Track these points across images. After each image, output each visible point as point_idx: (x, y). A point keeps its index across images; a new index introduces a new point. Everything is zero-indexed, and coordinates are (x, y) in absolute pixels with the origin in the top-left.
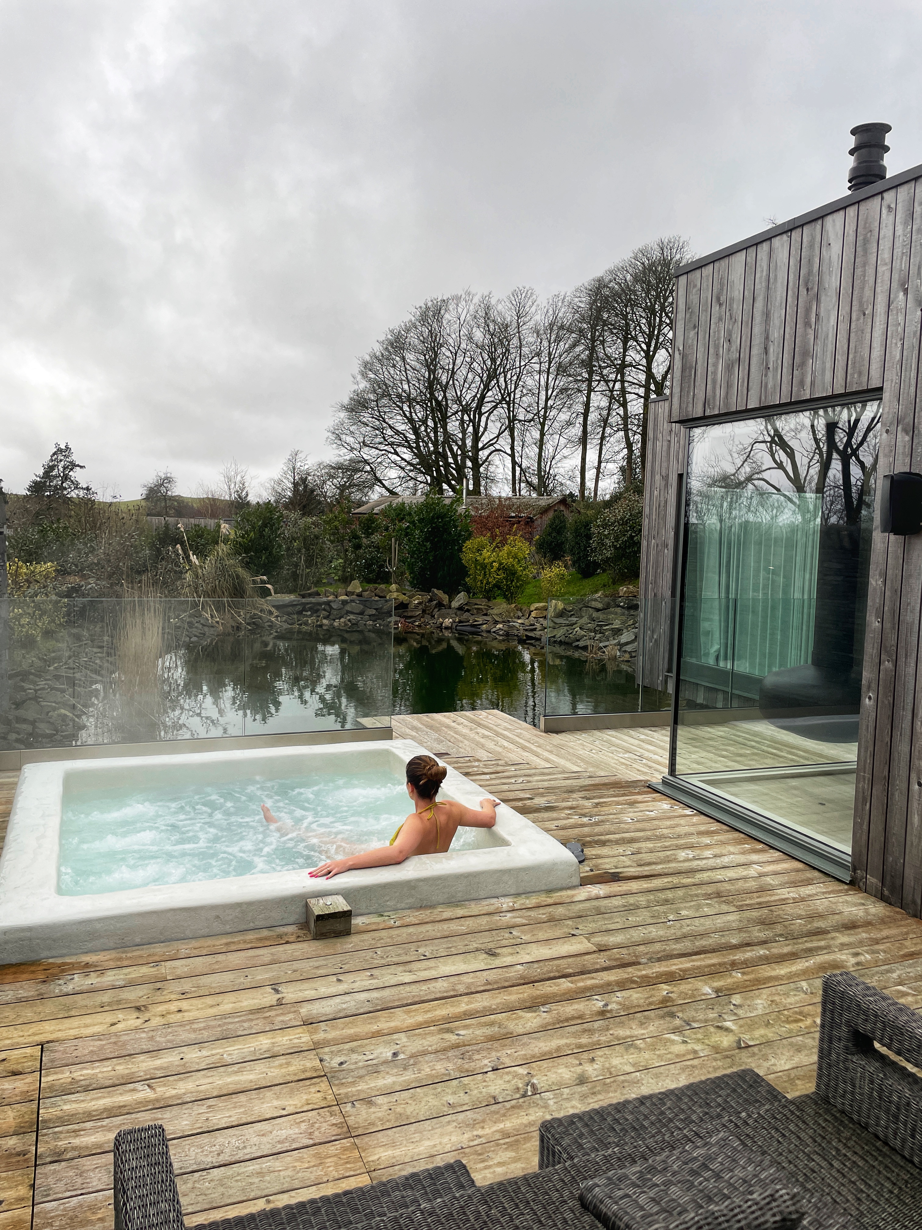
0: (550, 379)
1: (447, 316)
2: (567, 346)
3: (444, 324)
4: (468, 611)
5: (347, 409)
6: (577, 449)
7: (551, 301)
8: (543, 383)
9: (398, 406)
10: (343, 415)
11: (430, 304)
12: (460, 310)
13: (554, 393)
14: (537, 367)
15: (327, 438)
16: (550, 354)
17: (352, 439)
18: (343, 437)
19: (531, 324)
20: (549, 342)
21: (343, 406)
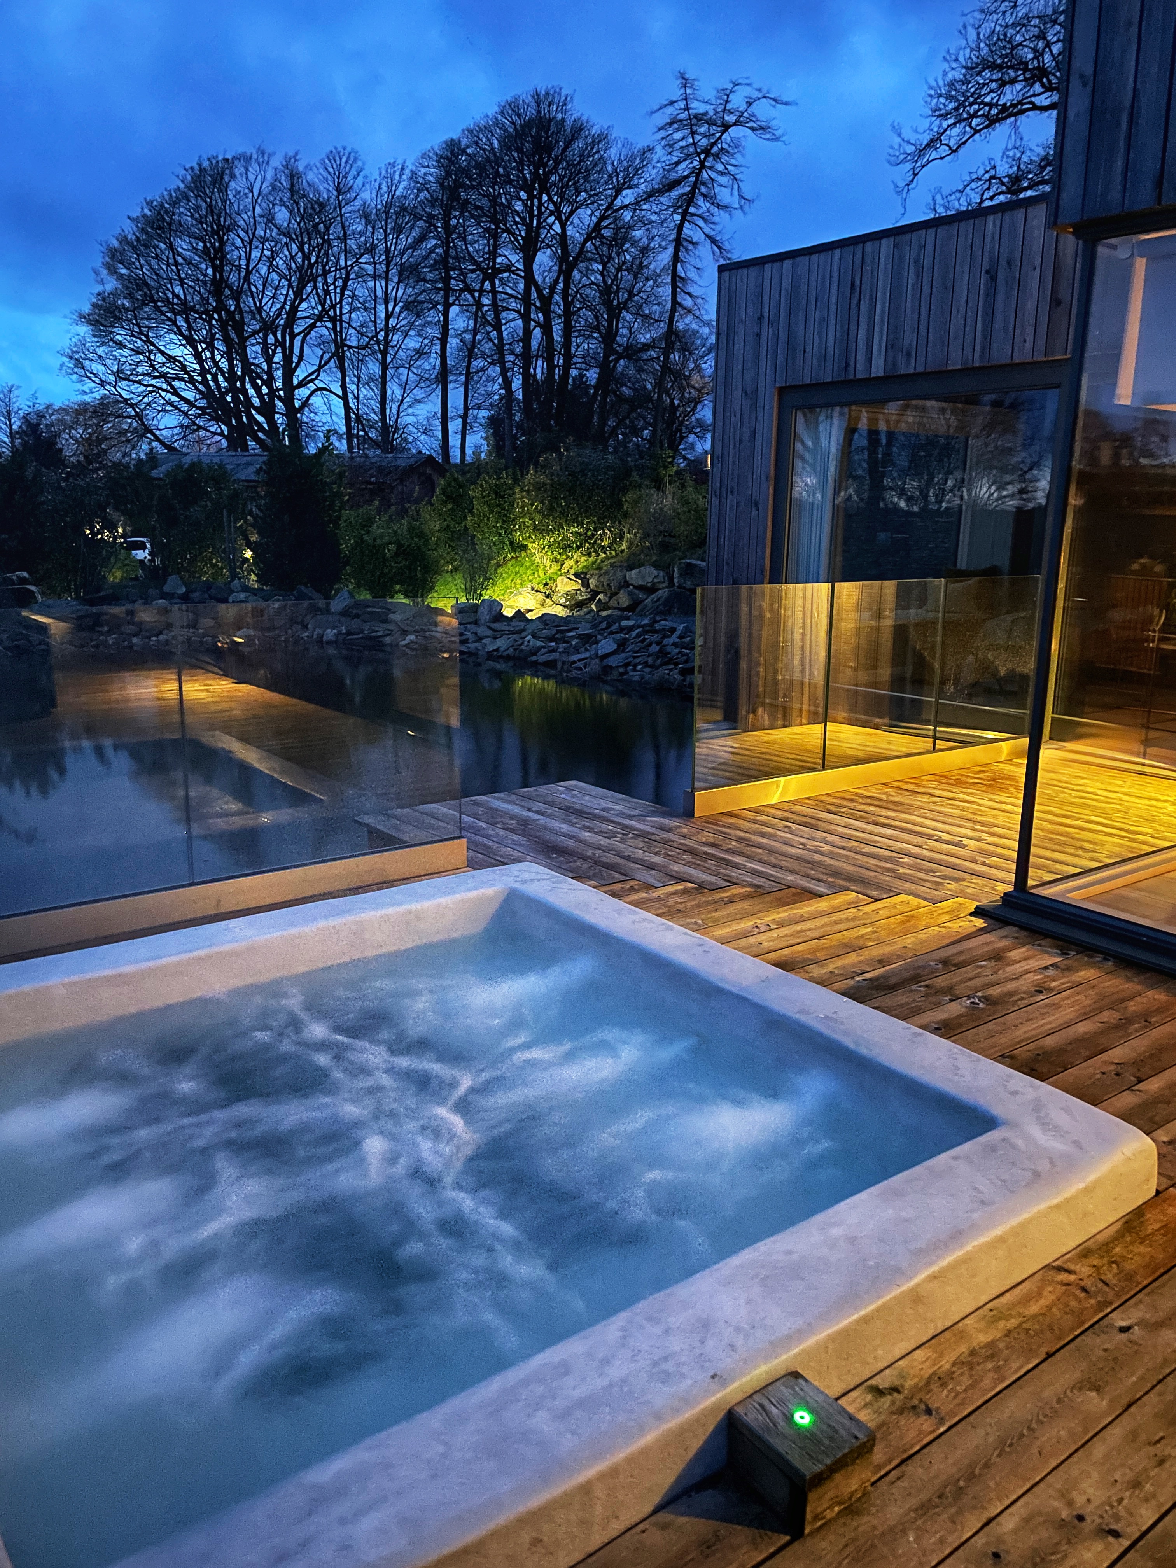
0: (390, 288)
1: (233, 184)
2: (410, 240)
3: (231, 196)
4: (357, 616)
5: (89, 322)
6: (434, 390)
7: (384, 172)
8: (380, 293)
9: (169, 319)
10: (84, 330)
11: (206, 164)
12: (252, 177)
13: (397, 309)
14: (370, 269)
15: (62, 365)
16: (387, 250)
17: (101, 368)
18: (87, 363)
19: (358, 203)
20: (385, 231)
21: (82, 316)
